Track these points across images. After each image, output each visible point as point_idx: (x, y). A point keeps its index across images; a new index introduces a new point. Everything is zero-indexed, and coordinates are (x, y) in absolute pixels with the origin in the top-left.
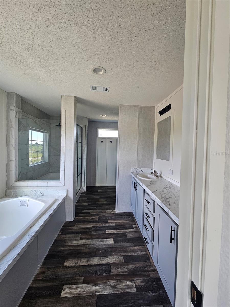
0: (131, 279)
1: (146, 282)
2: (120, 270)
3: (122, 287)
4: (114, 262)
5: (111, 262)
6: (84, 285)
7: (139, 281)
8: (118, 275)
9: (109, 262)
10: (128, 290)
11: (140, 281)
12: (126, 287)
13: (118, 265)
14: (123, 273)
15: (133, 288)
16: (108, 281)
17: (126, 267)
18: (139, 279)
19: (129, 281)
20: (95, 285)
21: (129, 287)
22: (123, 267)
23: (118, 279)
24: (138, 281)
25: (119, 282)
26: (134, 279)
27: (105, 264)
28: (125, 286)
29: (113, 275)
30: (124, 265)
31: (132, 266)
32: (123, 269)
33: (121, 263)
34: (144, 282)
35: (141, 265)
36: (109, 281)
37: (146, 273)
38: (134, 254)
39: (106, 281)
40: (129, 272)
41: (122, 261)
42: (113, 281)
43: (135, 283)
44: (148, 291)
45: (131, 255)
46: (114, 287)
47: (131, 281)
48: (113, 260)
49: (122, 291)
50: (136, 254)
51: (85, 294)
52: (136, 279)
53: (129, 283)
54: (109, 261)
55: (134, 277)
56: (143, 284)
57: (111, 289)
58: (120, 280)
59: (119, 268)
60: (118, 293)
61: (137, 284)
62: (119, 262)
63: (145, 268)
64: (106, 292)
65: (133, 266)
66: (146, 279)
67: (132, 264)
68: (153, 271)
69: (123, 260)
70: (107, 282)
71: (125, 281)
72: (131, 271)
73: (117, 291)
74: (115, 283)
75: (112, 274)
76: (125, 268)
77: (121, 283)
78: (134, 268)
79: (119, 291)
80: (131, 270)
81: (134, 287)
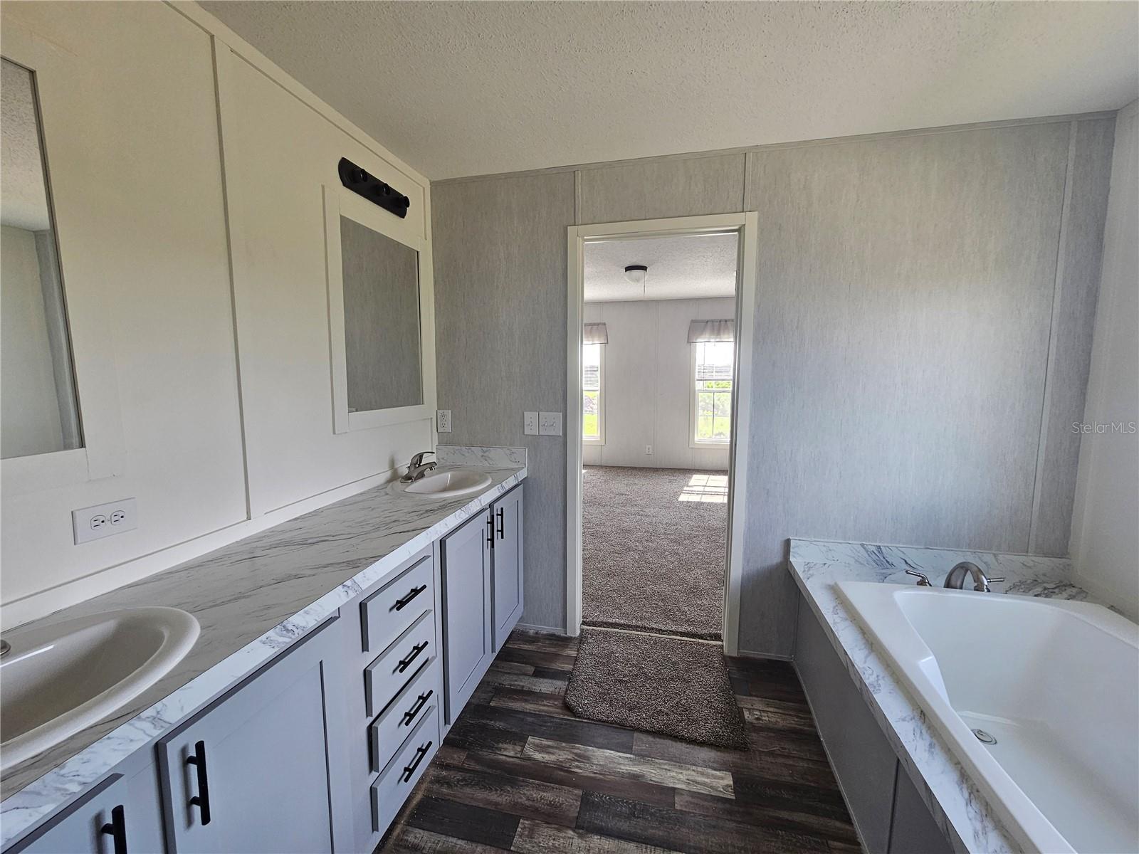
0: (528, 763)
1: (491, 747)
2: (549, 796)
3: (561, 753)
4: (559, 830)
5: (571, 833)
6: (671, 785)
7: (509, 753)
8: (561, 782)
9: (581, 836)
10: (550, 743)
11: (505, 753)
12: (551, 750)
13: (549, 815)
14: (543, 785)
15: (534, 744)
16: (597, 775)
17: (525, 799)
18: (504, 757)
19: (534, 760)
20: (635, 777)
21: (542, 749)
22: (531, 803)
23: (566, 774)
24: (512, 754)
25: (564, 765)
26: (518, 761)
27: (597, 833)
28: (553, 754)
29: (576, 786)
30: (526, 808)
31: (500, 798)
32: (536, 795)
33: (532, 819)
34: (496, 748)
35: (468, 790)
36: (592, 775)
37: (473, 765)
38: (460, 842)
39: (601, 777)
40: (523, 781)
41: (525, 828)
42: (581, 771)
43: (522, 751)
44: (500, 730)
45: (474, 845)
46: (583, 758)
47: (529, 759)
48: (562, 841)
49: (564, 744)
50: (451, 839)
51: (665, 764)
52: (512, 759)
53: (538, 756)
54: (577, 841)
55: (518, 765)
56: (501, 745)
57: (594, 756)
58: (562, 770)
59: (550, 804)
60: (577, 745)
61: (519, 749)
62: (537, 825)
63: (464, 780)
64: (607, 754)
65: (494, 797)
66: (485, 754)
67: (496, 804)
68: (447, 767)
69: (519, 829)
70: (601, 774)
71: (547, 763)
72: (513, 783)
73: (578, 748)
74: (577, 767)
75: (579, 792)
76: (528, 799)
77: (561, 762)
78: (496, 790)
79: (574, 748)
80: (512, 787)
81: (529, 745)
